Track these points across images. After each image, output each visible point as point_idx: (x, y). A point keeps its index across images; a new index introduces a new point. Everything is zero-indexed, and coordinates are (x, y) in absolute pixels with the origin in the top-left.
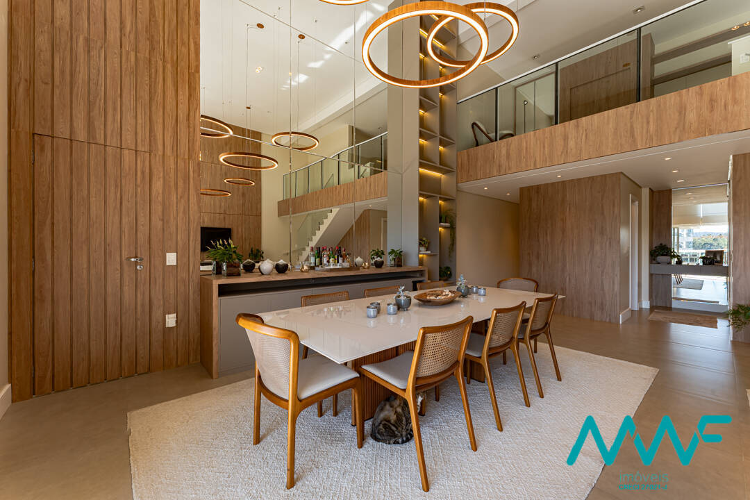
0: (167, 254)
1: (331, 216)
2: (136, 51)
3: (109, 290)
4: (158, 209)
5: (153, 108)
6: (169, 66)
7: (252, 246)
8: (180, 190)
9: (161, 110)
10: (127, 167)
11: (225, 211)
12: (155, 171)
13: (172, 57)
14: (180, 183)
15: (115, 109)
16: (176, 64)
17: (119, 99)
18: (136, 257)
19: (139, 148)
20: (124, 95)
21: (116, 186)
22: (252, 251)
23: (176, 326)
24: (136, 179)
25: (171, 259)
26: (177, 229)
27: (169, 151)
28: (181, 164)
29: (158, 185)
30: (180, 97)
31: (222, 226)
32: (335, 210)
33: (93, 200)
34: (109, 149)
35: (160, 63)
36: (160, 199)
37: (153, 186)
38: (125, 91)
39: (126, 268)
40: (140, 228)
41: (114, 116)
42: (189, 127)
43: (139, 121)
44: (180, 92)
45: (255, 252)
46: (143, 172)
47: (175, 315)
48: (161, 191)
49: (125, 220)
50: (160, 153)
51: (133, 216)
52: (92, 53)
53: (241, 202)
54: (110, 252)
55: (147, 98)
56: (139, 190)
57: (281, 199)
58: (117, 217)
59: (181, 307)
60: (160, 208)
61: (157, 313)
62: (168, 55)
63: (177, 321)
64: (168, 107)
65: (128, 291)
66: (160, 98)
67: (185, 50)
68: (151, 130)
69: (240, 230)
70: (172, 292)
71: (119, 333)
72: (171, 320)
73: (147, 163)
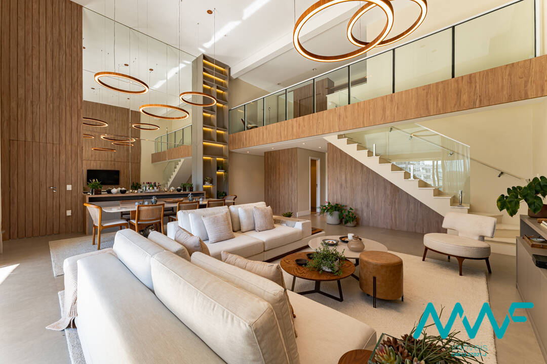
0: (67, 186)
1: (180, 164)
2: (53, 103)
3: (41, 200)
4: (63, 167)
5: (61, 126)
6: (68, 108)
7: (134, 181)
8: (73, 159)
9: (64, 126)
10: (49, 150)
11: (115, 159)
12: (62, 152)
13: (69, 104)
14: (73, 156)
15: (43, 127)
16: (71, 107)
17: (45, 124)
18: (53, 187)
19: (55, 143)
20: (48, 122)
21: (44, 158)
22: (133, 184)
23: (72, 216)
24: (53, 155)
25: (69, 187)
26: (72, 174)
27: (68, 143)
28: (74, 148)
29: (63, 157)
30: (73, 120)
31: (113, 169)
32: (182, 160)
33: (34, 164)
34: (41, 144)
35: (64, 107)
36: (64, 162)
37: (61, 157)
38: (48, 120)
39: (49, 191)
40: (55, 175)
41: (43, 130)
42: (77, 132)
43: (54, 131)
44: (73, 118)
45: (135, 184)
46: (56, 152)
47: (71, 211)
48: (64, 159)
49: (48, 172)
50: (64, 143)
51: (52, 170)
52: (34, 107)
53: (126, 154)
54: (42, 185)
55: (58, 122)
56: (54, 159)
57: (154, 152)
58: (45, 170)
59: (73, 207)
60: (64, 167)
61: (63, 210)
62: (68, 103)
63: (72, 213)
64: (68, 126)
65: (49, 200)
66: (64, 121)
67: (75, 101)
68: (60, 135)
69: (125, 171)
70: (70, 201)
71: (45, 217)
72: (69, 213)
73: (58, 149)
